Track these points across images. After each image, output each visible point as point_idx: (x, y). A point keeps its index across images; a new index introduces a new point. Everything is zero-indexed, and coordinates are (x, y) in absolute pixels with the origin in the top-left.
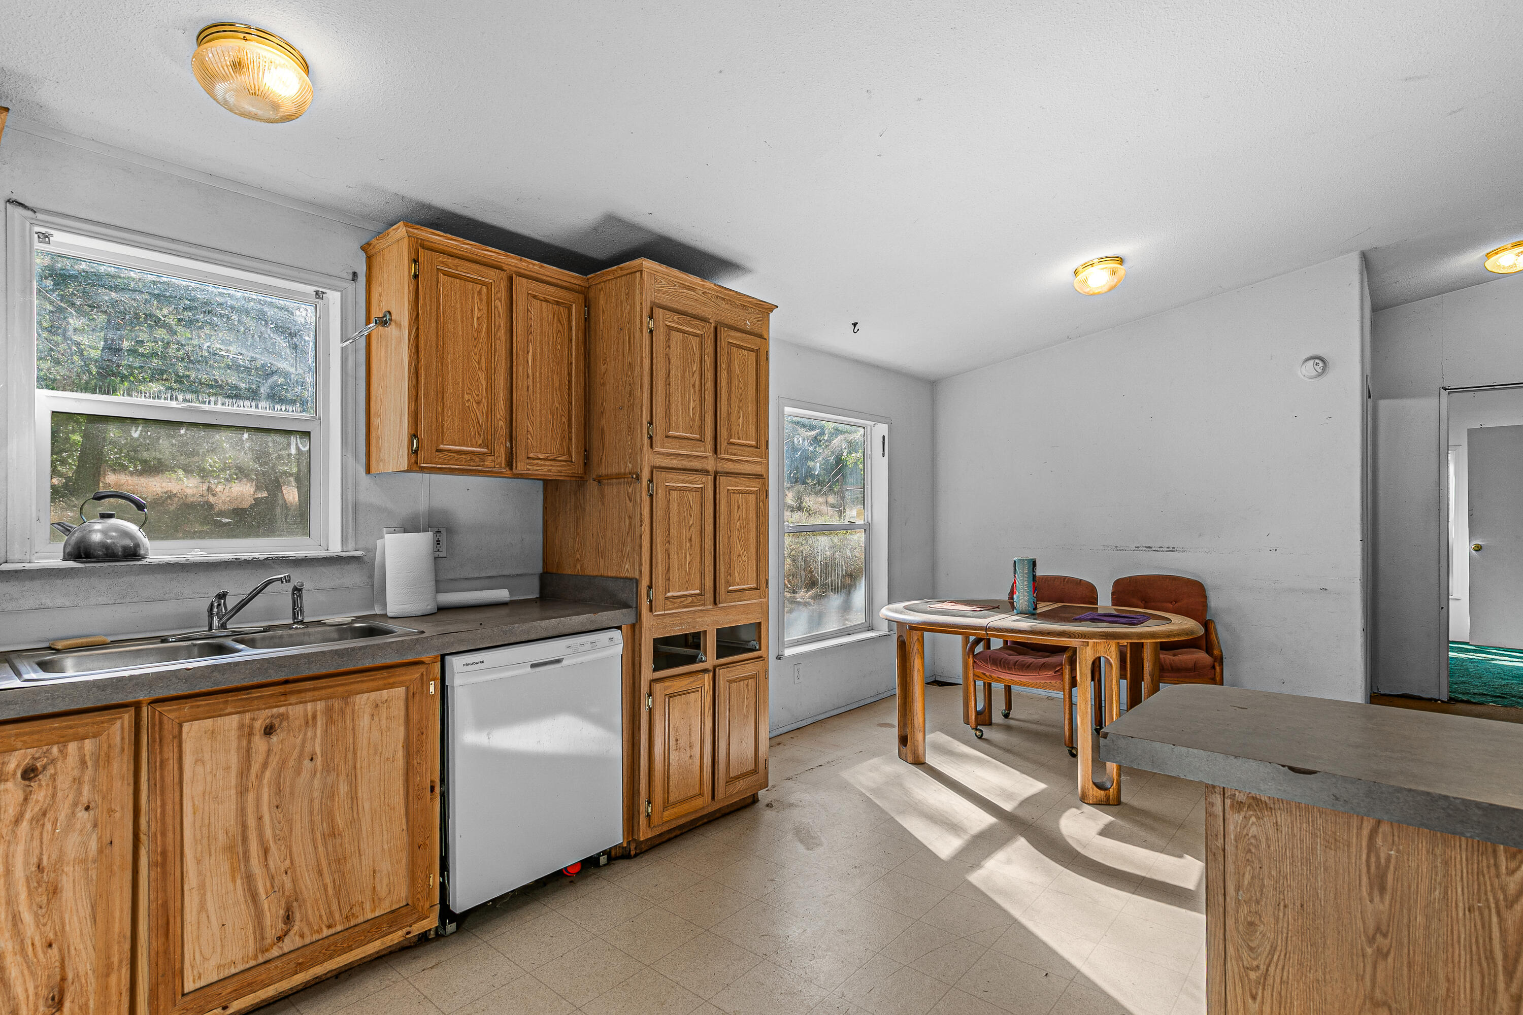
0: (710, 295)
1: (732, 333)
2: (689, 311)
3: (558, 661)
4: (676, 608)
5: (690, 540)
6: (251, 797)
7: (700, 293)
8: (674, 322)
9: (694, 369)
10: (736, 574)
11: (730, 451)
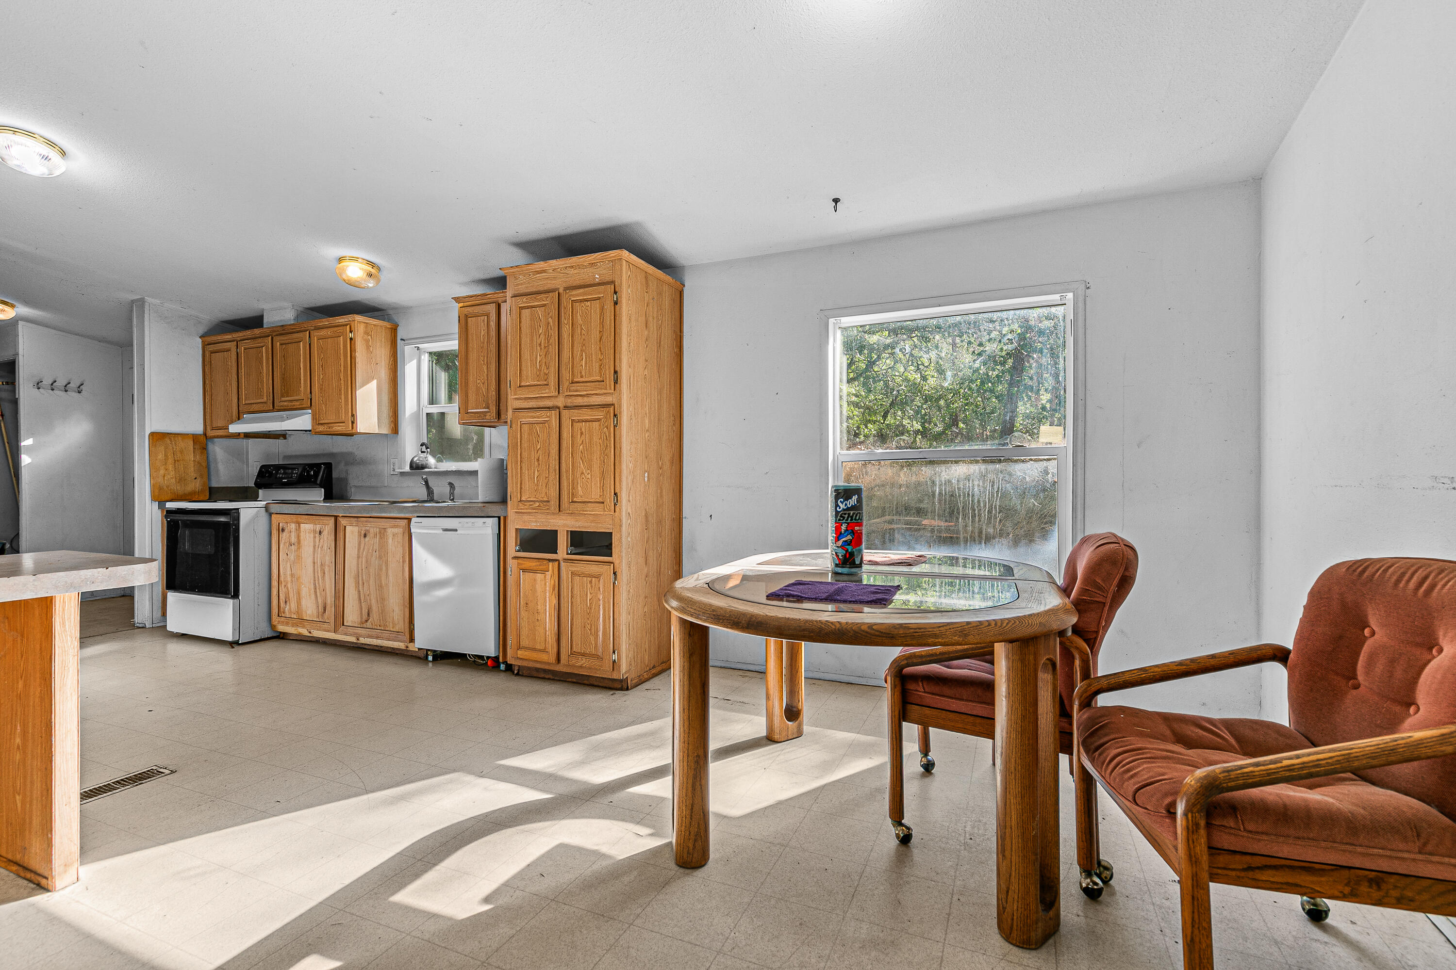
0: (559, 270)
1: (574, 292)
2: (541, 289)
3: (456, 530)
4: (527, 509)
5: (538, 460)
6: (360, 560)
7: (551, 271)
8: (524, 303)
9: (540, 332)
10: (580, 488)
11: (572, 388)
